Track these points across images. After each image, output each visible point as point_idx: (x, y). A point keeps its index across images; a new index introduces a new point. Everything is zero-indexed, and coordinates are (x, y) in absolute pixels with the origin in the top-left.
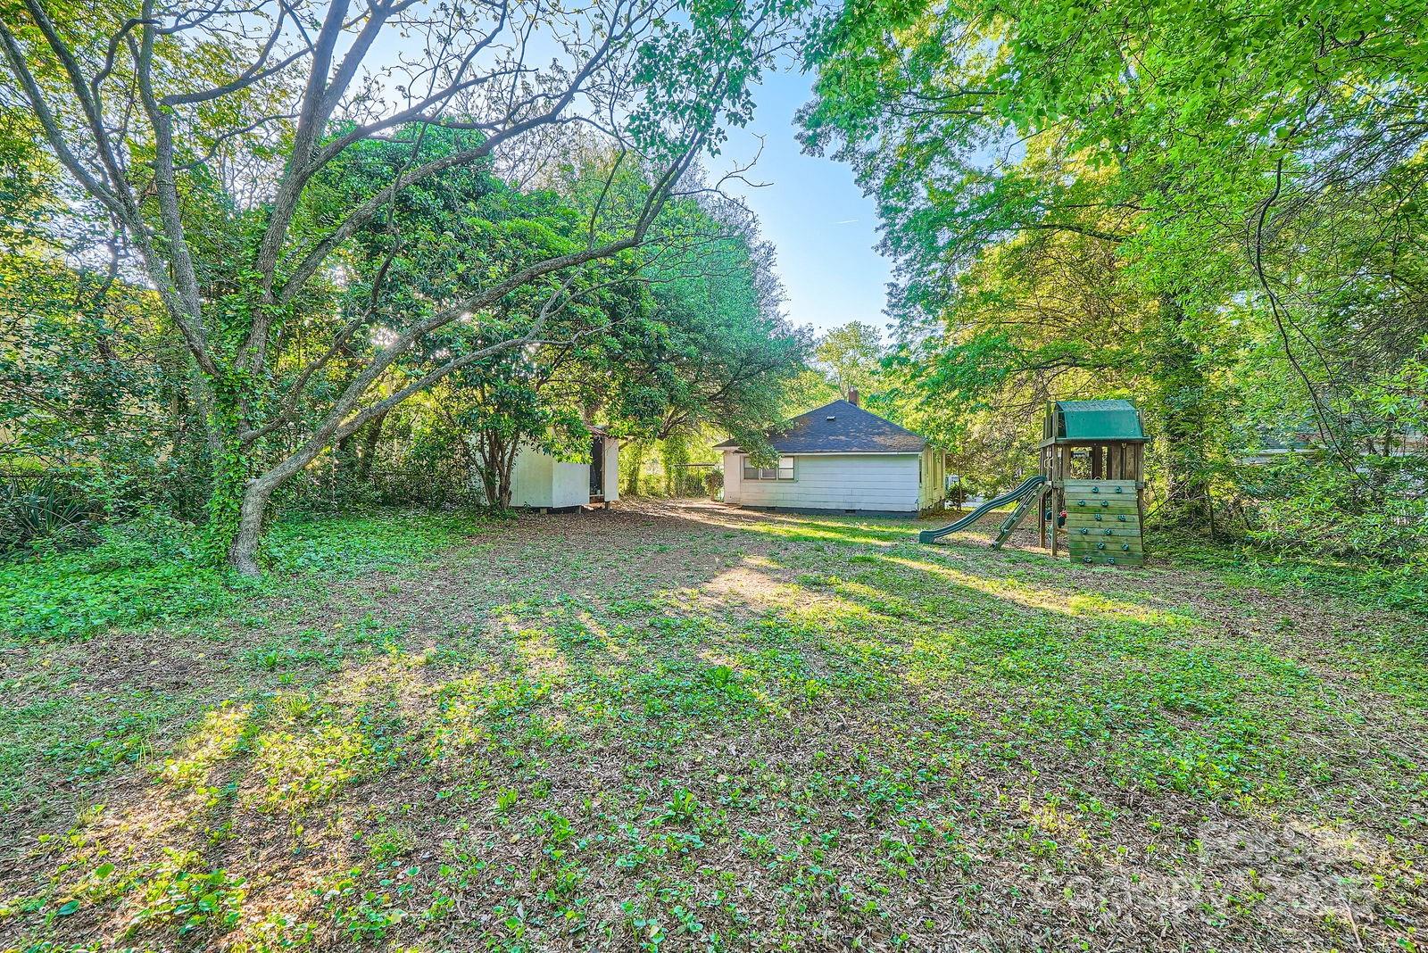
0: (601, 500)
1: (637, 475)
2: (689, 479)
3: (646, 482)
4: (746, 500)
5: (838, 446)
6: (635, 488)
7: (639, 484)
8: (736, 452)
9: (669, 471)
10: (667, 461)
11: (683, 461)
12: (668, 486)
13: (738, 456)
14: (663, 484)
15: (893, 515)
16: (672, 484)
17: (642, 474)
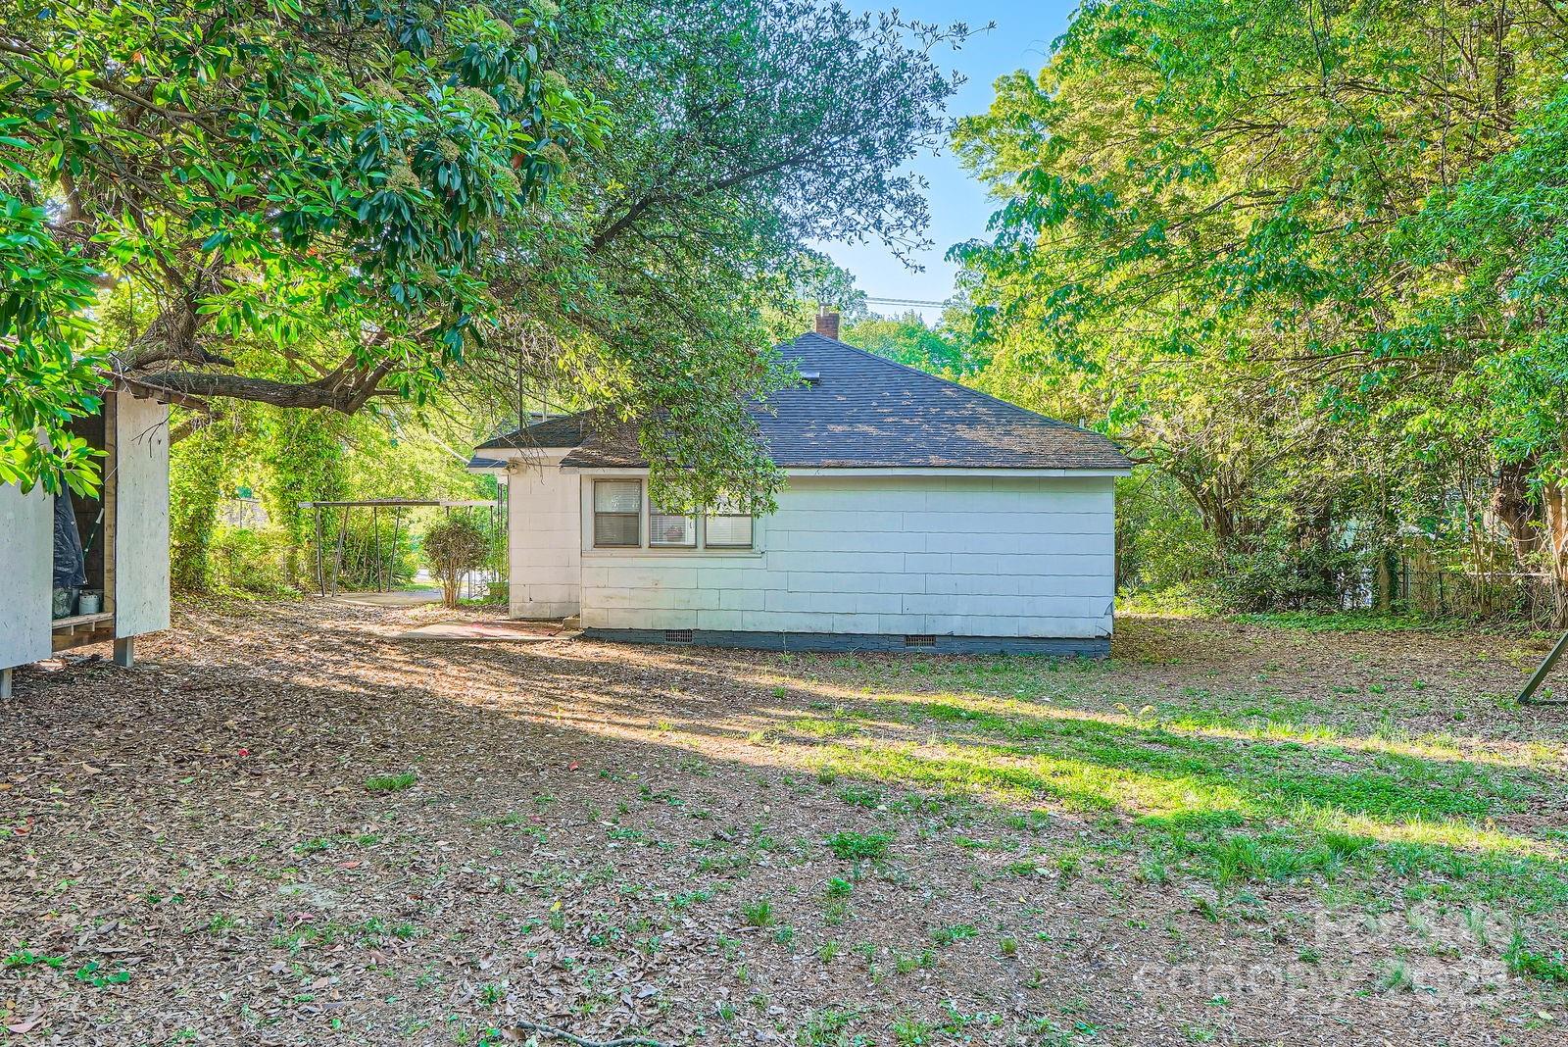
0: (104, 633)
1: (208, 533)
2: (347, 540)
3: (230, 552)
4: (595, 610)
5: (867, 452)
6: (199, 572)
7: (210, 556)
8: (565, 463)
9: (292, 515)
10: (287, 494)
11: (332, 493)
12: (291, 564)
13: (573, 478)
14: (278, 558)
15: (1038, 647)
16: (301, 555)
17: (221, 531)
